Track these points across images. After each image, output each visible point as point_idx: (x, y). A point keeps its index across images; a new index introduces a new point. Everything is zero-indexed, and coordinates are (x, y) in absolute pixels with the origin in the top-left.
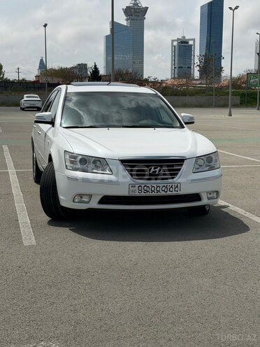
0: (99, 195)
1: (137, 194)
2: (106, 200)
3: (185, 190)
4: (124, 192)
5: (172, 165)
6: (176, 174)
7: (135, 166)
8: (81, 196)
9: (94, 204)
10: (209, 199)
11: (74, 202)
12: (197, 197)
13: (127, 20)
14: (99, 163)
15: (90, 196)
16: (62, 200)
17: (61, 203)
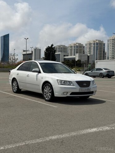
0: (70, 92)
2: (72, 93)
3: (91, 90)
5: (88, 83)
6: (89, 86)
7: (80, 83)
8: (64, 93)
9: (68, 95)
11: (62, 95)
15: (68, 92)
16: (56, 94)
17: (55, 96)
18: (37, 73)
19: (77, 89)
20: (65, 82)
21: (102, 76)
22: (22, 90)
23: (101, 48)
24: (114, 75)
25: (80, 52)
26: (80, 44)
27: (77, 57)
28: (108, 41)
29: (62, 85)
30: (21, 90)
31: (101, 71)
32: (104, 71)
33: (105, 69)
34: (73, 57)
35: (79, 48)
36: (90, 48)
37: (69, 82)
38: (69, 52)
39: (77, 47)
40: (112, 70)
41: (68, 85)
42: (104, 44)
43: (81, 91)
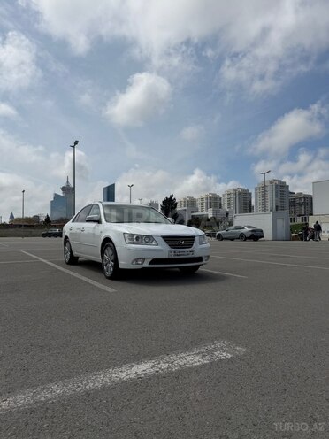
0: (150, 258)
2: (154, 261)
3: (197, 254)
4: (166, 256)
5: (189, 240)
7: (171, 240)
8: (137, 260)
9: (146, 265)
11: (133, 264)
12: (200, 259)
13: (63, 193)
14: (149, 239)
15: (144, 259)
16: (123, 264)
17: (120, 267)
18: (94, 224)
19: (164, 251)
20: (138, 238)
21: (243, 237)
22: (80, 259)
23: (245, 199)
24: (263, 237)
25: (215, 206)
26: (214, 195)
27: (210, 213)
28: (256, 189)
29: (133, 243)
30: (78, 257)
31: (242, 231)
32: (247, 229)
33: (249, 227)
34: (205, 213)
35: (214, 201)
36: (229, 200)
37: (149, 237)
38: (199, 206)
39: (210, 198)
40: (259, 228)
41: (146, 243)
42: (250, 194)
43: (173, 257)
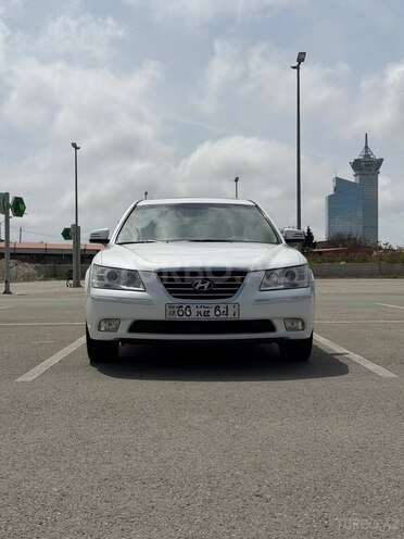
0: (128, 319)
1: (176, 317)
2: (138, 326)
4: (158, 314)
5: (228, 282)
6: (235, 292)
7: (177, 282)
9: (122, 332)
10: (288, 329)
11: (99, 330)
13: (355, 176)
14: (133, 278)
15: (119, 321)
16: (90, 330)
17: (91, 335)
20: (117, 277)
